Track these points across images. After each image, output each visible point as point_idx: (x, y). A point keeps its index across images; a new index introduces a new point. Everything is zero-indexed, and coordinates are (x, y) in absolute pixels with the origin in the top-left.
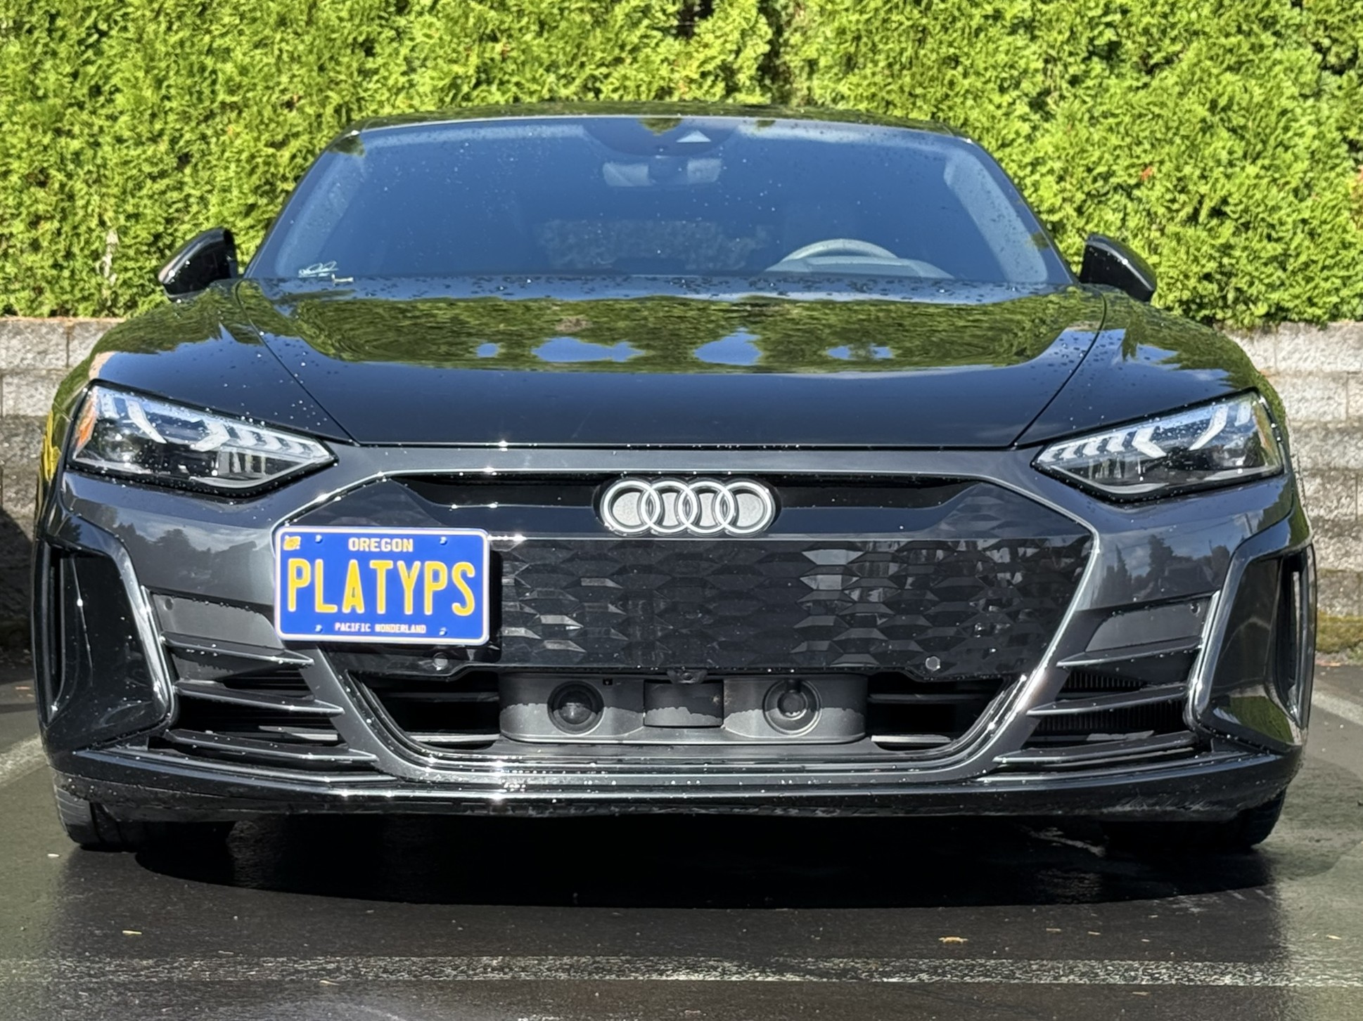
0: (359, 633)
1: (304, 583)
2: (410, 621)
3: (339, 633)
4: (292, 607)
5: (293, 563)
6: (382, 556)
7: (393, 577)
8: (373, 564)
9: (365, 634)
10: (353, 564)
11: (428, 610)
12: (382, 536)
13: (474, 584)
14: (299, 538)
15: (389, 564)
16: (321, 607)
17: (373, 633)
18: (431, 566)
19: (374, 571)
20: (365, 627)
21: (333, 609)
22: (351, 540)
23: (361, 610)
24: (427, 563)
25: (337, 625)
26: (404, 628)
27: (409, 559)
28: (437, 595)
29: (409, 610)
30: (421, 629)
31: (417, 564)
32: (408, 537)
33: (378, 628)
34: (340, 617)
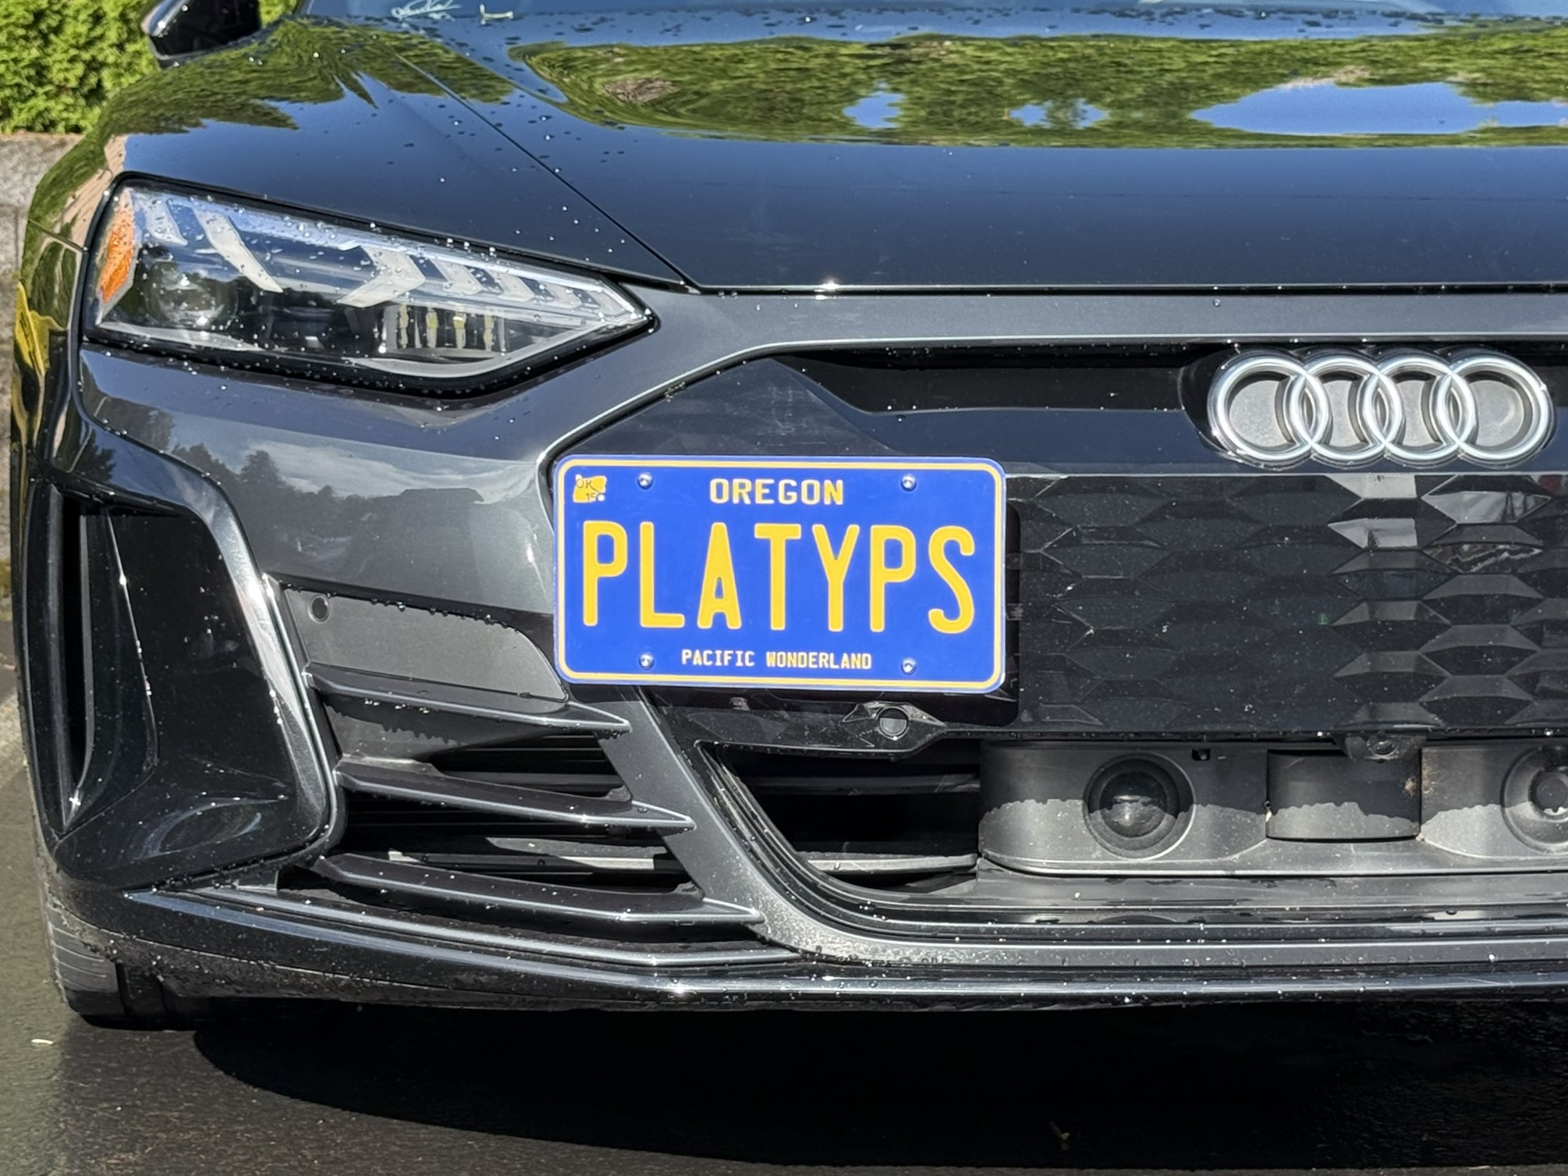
0: (731, 669)
1: (618, 567)
2: (838, 645)
3: (690, 669)
4: (591, 617)
5: (593, 530)
6: (779, 514)
7: (802, 556)
8: (761, 530)
9: (744, 671)
10: (719, 533)
11: (877, 622)
12: (778, 474)
13: (975, 570)
14: (604, 479)
15: (794, 531)
16: (650, 618)
17: (761, 669)
18: (881, 534)
19: (765, 545)
20: (745, 658)
21: (675, 621)
22: (714, 483)
23: (734, 622)
24: (874, 528)
25: (686, 654)
26: (826, 660)
27: (835, 520)
28: (893, 591)
29: (836, 622)
30: (862, 661)
31: (853, 531)
32: (833, 475)
33: (771, 659)
34: (691, 637)
